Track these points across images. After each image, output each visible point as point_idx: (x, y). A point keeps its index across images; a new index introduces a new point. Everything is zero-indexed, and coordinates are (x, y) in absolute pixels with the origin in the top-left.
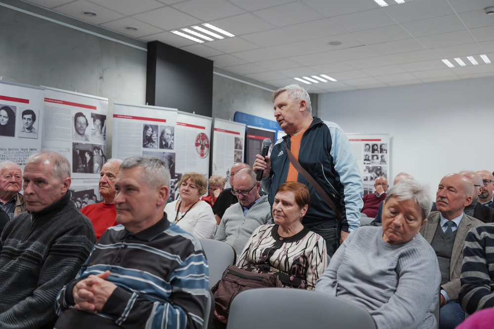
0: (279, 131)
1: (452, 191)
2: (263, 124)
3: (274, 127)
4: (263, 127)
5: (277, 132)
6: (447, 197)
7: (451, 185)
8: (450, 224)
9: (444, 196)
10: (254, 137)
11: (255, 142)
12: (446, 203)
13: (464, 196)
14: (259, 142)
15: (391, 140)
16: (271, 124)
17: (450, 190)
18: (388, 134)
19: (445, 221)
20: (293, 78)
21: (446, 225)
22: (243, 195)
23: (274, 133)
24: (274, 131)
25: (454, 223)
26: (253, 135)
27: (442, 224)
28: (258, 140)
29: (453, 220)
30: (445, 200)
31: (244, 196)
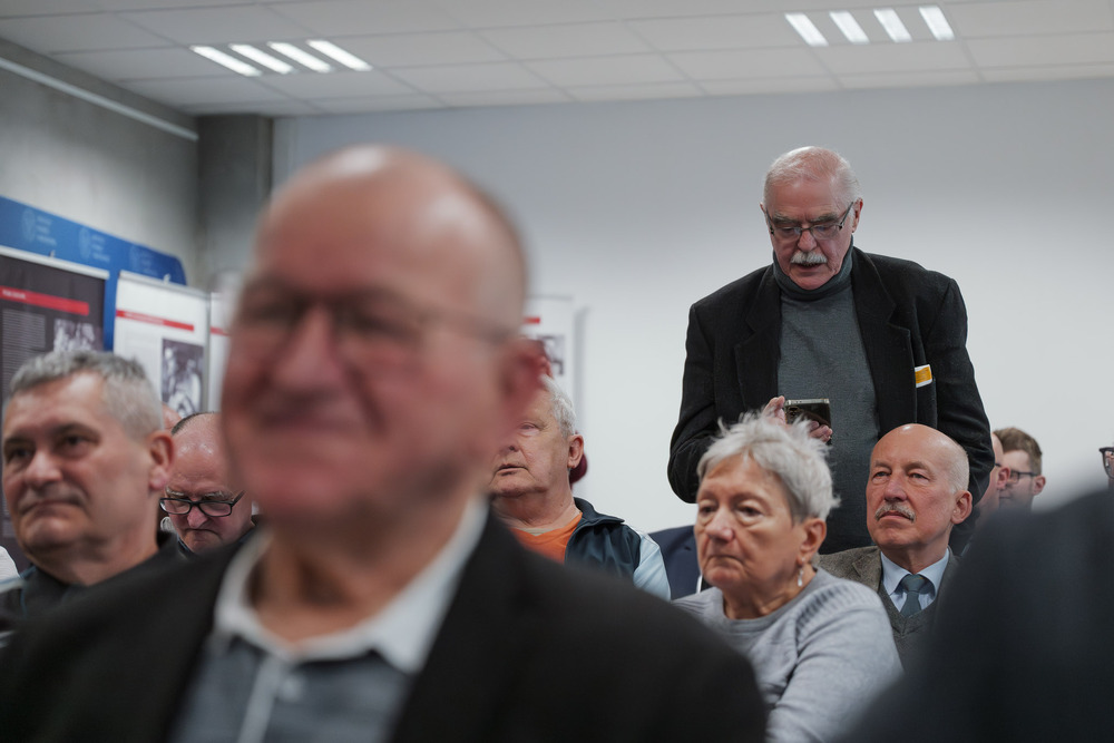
0: (124, 274)
1: (919, 476)
2: (52, 242)
3: (97, 256)
4: (59, 256)
5: (115, 277)
6: (908, 499)
7: (914, 460)
8: (914, 584)
9: (900, 494)
10: (21, 296)
11: (27, 318)
12: (908, 517)
13: (952, 491)
14: (41, 320)
15: (580, 321)
16: (84, 242)
17: (911, 475)
18: (567, 299)
19: (901, 574)
20: (187, 47)
21: (901, 588)
22: (206, 515)
23: (102, 281)
24: (103, 274)
25: (926, 581)
26: (20, 288)
27: (890, 587)
28: (36, 310)
29: (923, 573)
30: (905, 508)
31: (210, 519)
